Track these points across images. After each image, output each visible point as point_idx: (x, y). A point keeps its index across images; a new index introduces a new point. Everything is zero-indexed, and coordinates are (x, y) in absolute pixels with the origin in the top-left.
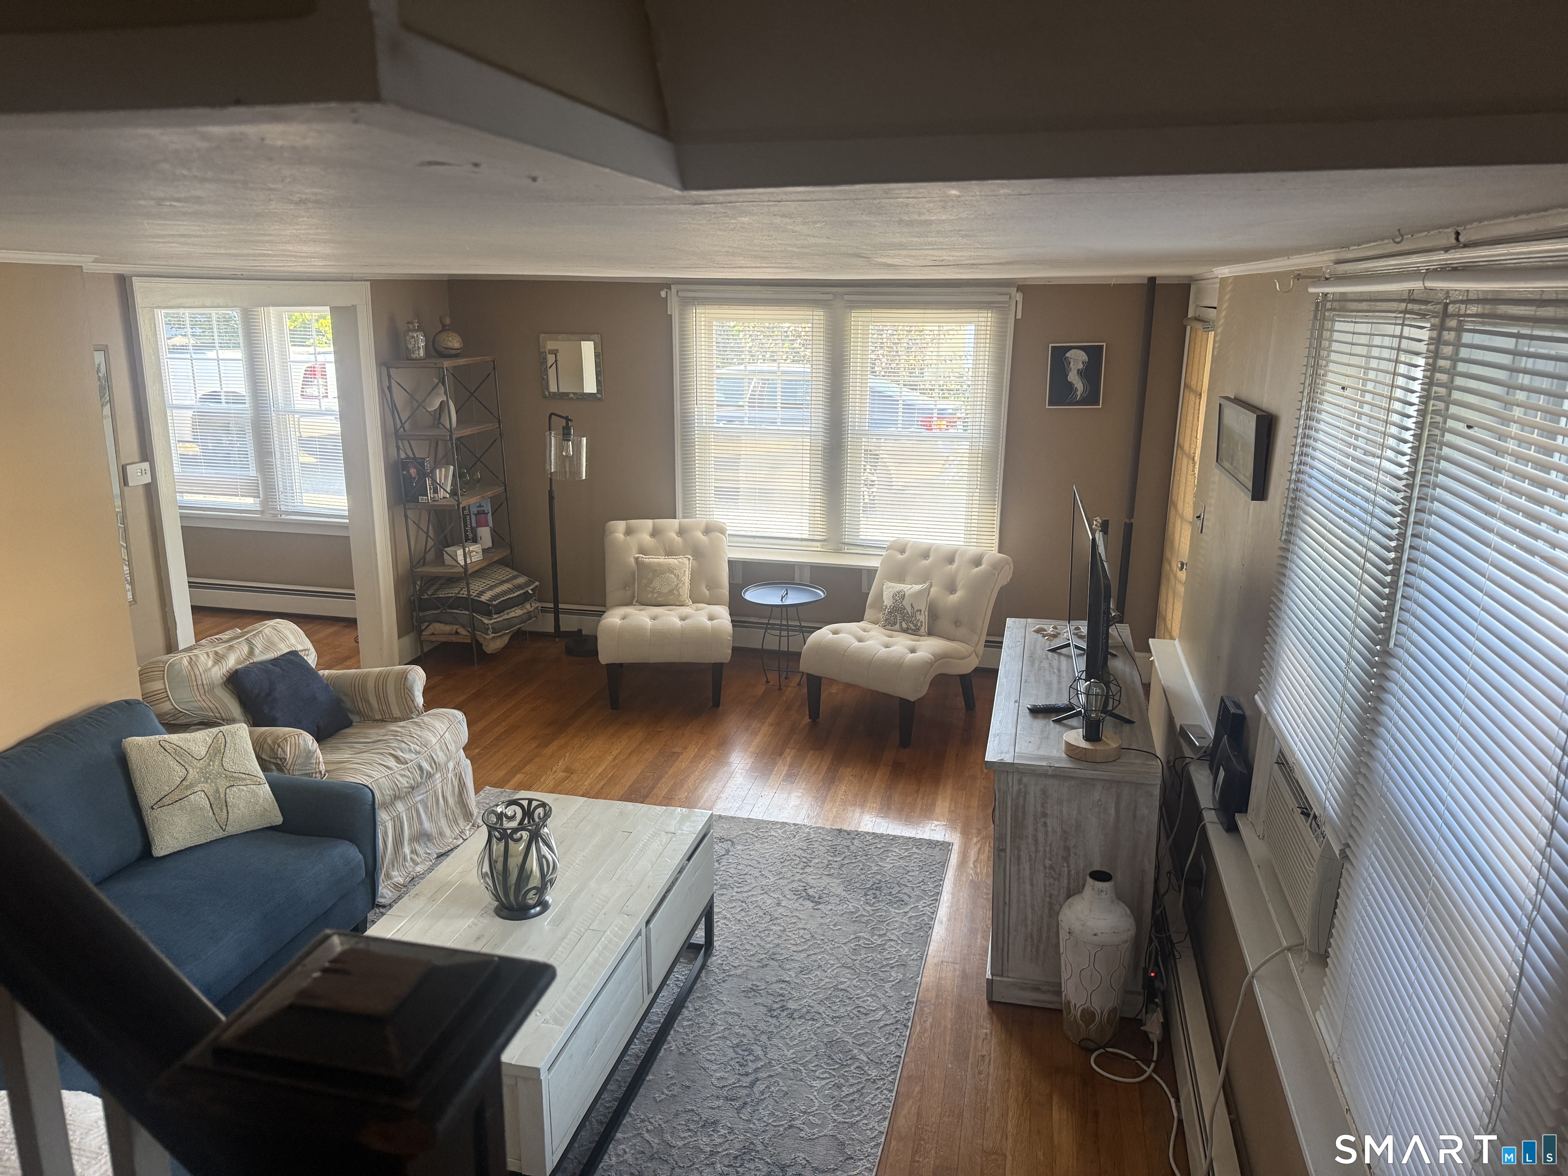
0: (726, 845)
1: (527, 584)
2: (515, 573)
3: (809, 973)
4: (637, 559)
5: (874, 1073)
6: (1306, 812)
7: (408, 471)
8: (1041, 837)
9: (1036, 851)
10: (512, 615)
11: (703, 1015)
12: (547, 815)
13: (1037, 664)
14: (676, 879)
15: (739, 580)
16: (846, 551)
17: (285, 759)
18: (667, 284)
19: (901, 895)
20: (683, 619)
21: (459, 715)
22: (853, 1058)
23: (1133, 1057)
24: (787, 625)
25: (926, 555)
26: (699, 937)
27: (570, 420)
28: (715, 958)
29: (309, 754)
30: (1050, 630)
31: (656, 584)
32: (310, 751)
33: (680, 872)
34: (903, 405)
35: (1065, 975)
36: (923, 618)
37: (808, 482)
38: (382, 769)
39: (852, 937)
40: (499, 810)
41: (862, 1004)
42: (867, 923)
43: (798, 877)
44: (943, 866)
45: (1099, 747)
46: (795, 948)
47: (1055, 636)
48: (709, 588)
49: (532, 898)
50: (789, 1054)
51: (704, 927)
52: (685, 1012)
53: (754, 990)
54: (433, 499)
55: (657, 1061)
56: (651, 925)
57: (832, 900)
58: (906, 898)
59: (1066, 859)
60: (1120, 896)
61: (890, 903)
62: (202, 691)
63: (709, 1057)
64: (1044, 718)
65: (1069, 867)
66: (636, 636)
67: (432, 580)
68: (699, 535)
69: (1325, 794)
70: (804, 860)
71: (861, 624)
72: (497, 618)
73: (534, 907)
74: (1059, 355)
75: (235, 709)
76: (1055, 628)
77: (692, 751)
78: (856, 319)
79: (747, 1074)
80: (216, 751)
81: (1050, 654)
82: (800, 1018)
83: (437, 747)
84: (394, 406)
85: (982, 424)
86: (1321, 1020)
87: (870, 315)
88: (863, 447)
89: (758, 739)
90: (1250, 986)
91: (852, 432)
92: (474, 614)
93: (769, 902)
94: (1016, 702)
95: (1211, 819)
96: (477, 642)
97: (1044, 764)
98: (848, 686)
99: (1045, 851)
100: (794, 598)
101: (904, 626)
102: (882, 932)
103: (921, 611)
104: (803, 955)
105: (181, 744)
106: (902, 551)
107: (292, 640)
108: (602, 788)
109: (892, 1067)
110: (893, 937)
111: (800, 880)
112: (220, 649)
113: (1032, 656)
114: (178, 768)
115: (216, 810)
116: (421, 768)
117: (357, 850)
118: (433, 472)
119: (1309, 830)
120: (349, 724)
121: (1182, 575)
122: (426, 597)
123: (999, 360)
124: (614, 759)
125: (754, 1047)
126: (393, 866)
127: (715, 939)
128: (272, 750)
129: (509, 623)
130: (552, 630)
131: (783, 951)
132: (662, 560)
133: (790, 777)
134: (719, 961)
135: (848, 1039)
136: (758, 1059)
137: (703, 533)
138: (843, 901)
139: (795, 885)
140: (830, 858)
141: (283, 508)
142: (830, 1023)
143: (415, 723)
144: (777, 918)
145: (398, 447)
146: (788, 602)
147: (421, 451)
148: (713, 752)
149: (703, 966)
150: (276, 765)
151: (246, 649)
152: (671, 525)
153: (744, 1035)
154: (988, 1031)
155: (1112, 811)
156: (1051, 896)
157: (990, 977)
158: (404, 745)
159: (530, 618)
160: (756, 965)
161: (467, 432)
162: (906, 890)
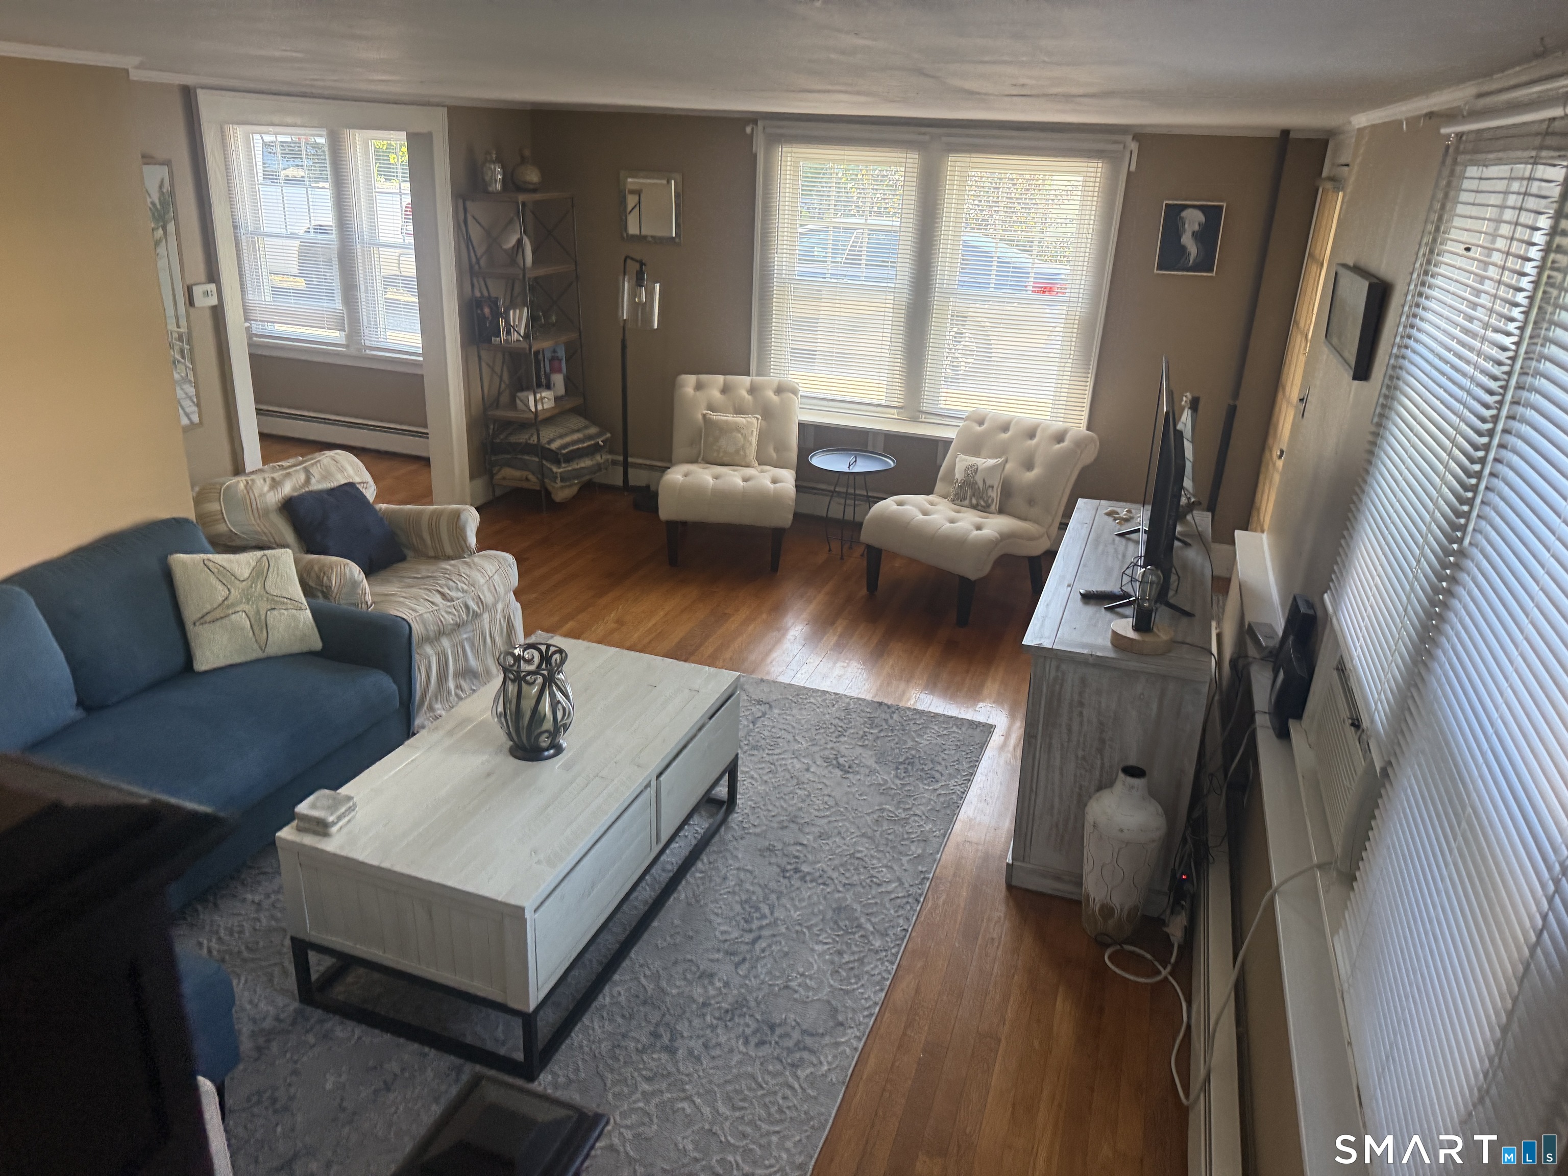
0: (763, 708)
1: (598, 435)
2: (587, 423)
3: (828, 839)
4: (704, 416)
5: (877, 943)
6: (1356, 724)
7: (482, 310)
8: (1075, 727)
9: (1069, 741)
10: (582, 465)
11: (717, 869)
12: (563, 661)
13: (1101, 547)
14: (695, 736)
15: (810, 444)
16: (923, 420)
17: (331, 587)
18: (753, 118)
19: (933, 773)
20: (745, 480)
21: (510, 558)
22: (859, 926)
23: (1149, 956)
24: (855, 495)
25: (1005, 428)
26: (722, 791)
27: (645, 265)
28: (735, 815)
29: (355, 584)
30: (1123, 513)
31: (723, 442)
32: (355, 582)
33: (700, 729)
34: (998, 262)
35: (1087, 868)
36: (995, 494)
37: (888, 343)
38: (427, 604)
39: (877, 808)
40: (517, 652)
41: (877, 875)
42: (893, 797)
43: (830, 745)
44: (982, 748)
45: (1148, 638)
46: (817, 813)
47: (1126, 520)
48: (776, 450)
49: (544, 741)
50: (796, 915)
51: (727, 784)
52: (699, 865)
53: (771, 849)
54: (506, 341)
55: (665, 908)
56: (662, 778)
57: (862, 770)
58: (937, 775)
59: (1100, 751)
60: (1153, 793)
61: (921, 779)
62: (256, 515)
63: (716, 910)
64: (1096, 604)
65: (1102, 759)
66: (697, 494)
67: (507, 425)
68: (770, 394)
69: (1376, 704)
70: (840, 729)
71: (931, 497)
72: (564, 468)
73: (547, 749)
74: (1174, 214)
75: (289, 535)
76: (1129, 511)
77: (744, 613)
78: (953, 164)
79: (751, 931)
80: (260, 574)
81: (1117, 538)
82: (812, 881)
83: (485, 588)
84: (469, 240)
85: (1082, 286)
86: (1338, 945)
87: (968, 159)
88: (950, 308)
89: (812, 607)
90: (1272, 901)
91: (940, 290)
92: (544, 462)
93: (798, 766)
94: (1069, 586)
95: (1263, 722)
96: (546, 490)
97: (1085, 651)
98: (912, 561)
99: (1078, 741)
100: (863, 466)
101: (974, 501)
102: (907, 806)
103: (993, 487)
104: (825, 821)
105: (225, 564)
106: (981, 423)
107: (350, 471)
108: (650, 642)
109: (897, 940)
110: (918, 812)
111: (832, 748)
112: (276, 475)
113: (1097, 541)
114: (220, 587)
115: (257, 631)
116: (467, 607)
117: (391, 681)
118: (507, 312)
119: (1358, 744)
120: (402, 558)
121: (1280, 464)
122: (498, 441)
123: (1106, 217)
124: (666, 615)
125: (762, 905)
126: (437, 699)
127: (738, 796)
128: (318, 577)
129: (577, 473)
130: (620, 483)
131: (805, 815)
132: (730, 418)
133: (839, 647)
134: (740, 819)
135: (856, 906)
136: (764, 917)
137: (775, 393)
138: (872, 772)
139: (827, 753)
140: (866, 730)
141: (368, 343)
142: (841, 889)
143: (466, 563)
144: (803, 783)
145: (473, 286)
146: (857, 469)
147: (497, 289)
148: (764, 616)
149: (724, 821)
150: (323, 592)
151: (302, 477)
152: (743, 382)
153: (754, 893)
154: (1002, 915)
155: (1155, 706)
156: (1081, 787)
157: (1010, 862)
158: (451, 583)
159: (600, 469)
160: (775, 825)
161: (541, 272)
162: (939, 768)
